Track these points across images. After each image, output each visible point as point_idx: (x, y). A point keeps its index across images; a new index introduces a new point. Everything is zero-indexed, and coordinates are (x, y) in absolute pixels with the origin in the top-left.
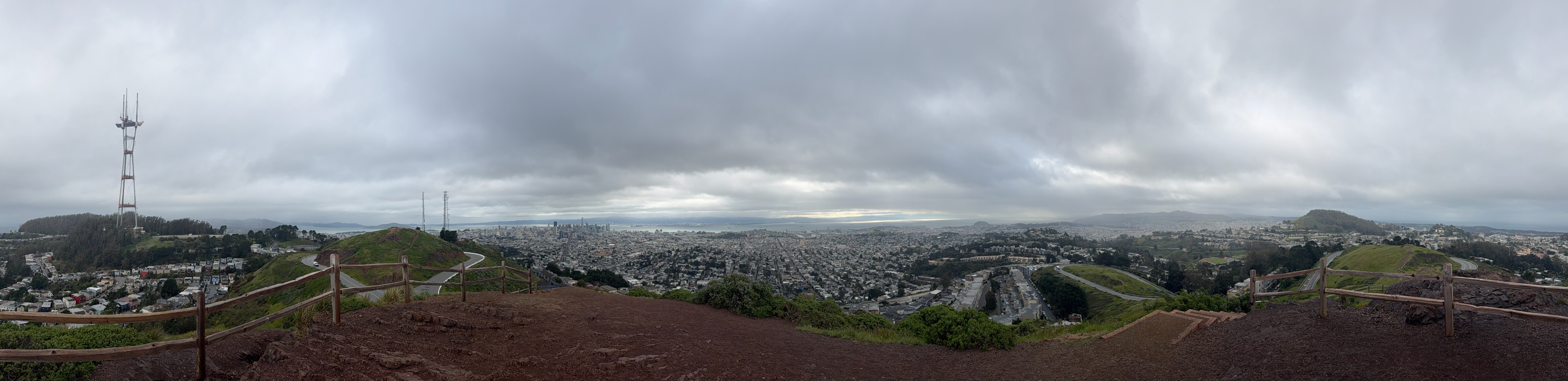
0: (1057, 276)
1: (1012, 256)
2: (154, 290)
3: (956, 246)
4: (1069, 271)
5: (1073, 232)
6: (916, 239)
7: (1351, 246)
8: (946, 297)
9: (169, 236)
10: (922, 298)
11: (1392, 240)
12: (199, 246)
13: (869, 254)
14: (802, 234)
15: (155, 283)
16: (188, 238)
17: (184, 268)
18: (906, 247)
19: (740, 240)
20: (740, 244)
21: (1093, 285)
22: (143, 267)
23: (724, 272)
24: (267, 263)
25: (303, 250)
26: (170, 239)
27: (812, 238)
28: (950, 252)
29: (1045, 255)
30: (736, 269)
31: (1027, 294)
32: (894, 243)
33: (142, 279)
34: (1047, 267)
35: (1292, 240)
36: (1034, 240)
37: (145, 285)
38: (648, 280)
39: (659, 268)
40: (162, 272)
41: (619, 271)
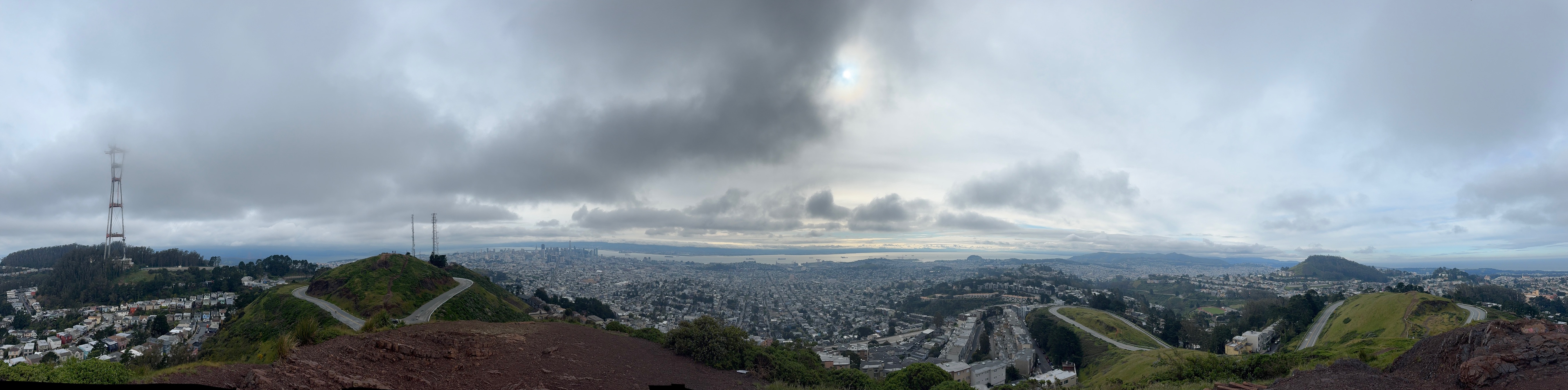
0: (1052, 319)
1: (1006, 294)
2: (144, 327)
3: (949, 281)
4: (1063, 314)
5: (1068, 271)
6: (908, 273)
7: (1352, 295)
8: (939, 337)
9: (158, 268)
10: (914, 338)
11: (1395, 287)
12: (189, 279)
13: (861, 289)
14: (791, 268)
15: (145, 319)
16: (178, 271)
17: (173, 304)
18: (898, 282)
19: (730, 274)
20: (729, 277)
21: (1087, 330)
22: (132, 303)
23: (712, 308)
24: (257, 296)
25: (294, 282)
26: (159, 272)
27: (802, 273)
28: (943, 288)
29: (1040, 294)
30: (724, 305)
31: (1021, 337)
32: (885, 277)
33: (130, 316)
34: (1041, 308)
35: (1291, 289)
36: (1029, 277)
37: (134, 322)
38: (634, 312)
39: (646, 299)
40: (151, 308)
41: (607, 301)
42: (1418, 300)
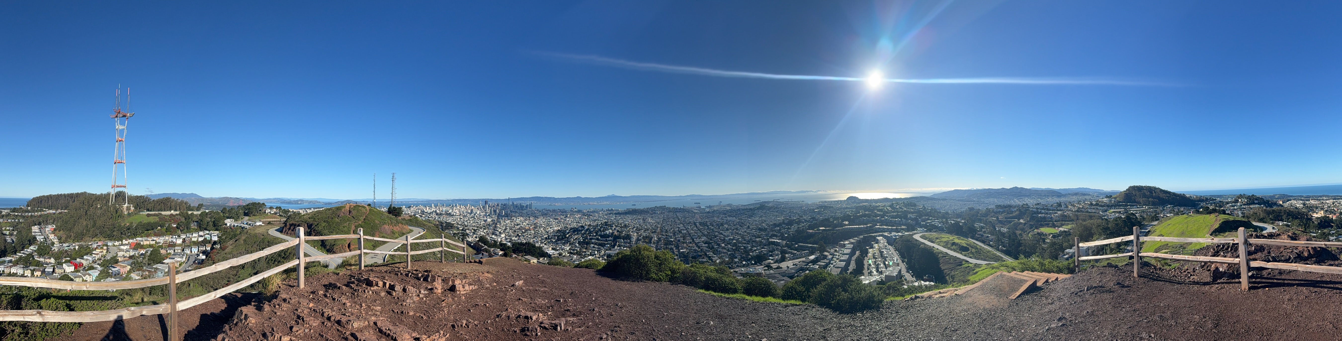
0: (915, 242)
1: (878, 226)
2: (141, 258)
3: (831, 217)
4: (925, 238)
5: (930, 205)
6: (796, 212)
7: (1166, 216)
8: (821, 261)
9: (154, 212)
11: (1201, 210)
12: (180, 221)
13: (756, 225)
14: (697, 210)
15: (143, 251)
16: (171, 214)
17: (167, 238)
18: (788, 219)
19: (643, 215)
20: (643, 219)
21: (945, 250)
22: (132, 239)
23: (630, 244)
24: (238, 234)
25: (269, 223)
26: (154, 215)
27: (705, 213)
28: (825, 222)
29: (906, 225)
30: (640, 240)
32: (776, 216)
33: (131, 249)
34: (907, 235)
35: (1114, 213)
36: (898, 212)
37: (133, 254)
38: (564, 251)
39: (574, 240)
40: (148, 243)
41: (540, 244)
42: (1220, 220)
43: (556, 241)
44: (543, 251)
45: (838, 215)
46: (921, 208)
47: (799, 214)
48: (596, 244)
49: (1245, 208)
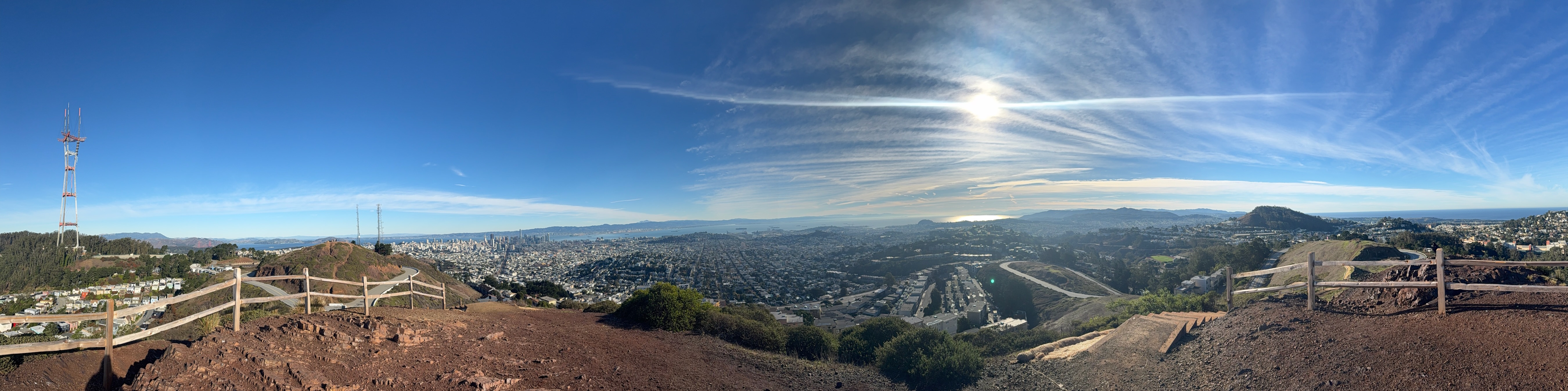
0: (1002, 272)
1: (957, 253)
3: (900, 244)
4: (1015, 267)
5: (1017, 230)
6: (858, 239)
7: (1297, 243)
8: (890, 295)
9: (110, 256)
10: (865, 297)
11: (1339, 234)
12: (140, 266)
13: (811, 253)
14: (743, 235)
15: (95, 304)
16: (129, 258)
17: (124, 286)
18: (849, 247)
19: (681, 243)
20: (681, 247)
21: (1037, 281)
22: (83, 287)
23: (665, 276)
26: (110, 259)
27: (753, 240)
28: (894, 250)
29: (990, 250)
30: (677, 272)
32: (835, 243)
33: (82, 299)
35: (1238, 237)
36: (980, 237)
37: (85, 306)
38: (588, 288)
39: (600, 275)
40: (102, 292)
41: (559, 281)
42: (1362, 247)
43: (579, 277)
44: (563, 290)
45: (909, 242)
46: (1008, 233)
47: (861, 241)
48: (625, 278)
49: (1390, 233)
